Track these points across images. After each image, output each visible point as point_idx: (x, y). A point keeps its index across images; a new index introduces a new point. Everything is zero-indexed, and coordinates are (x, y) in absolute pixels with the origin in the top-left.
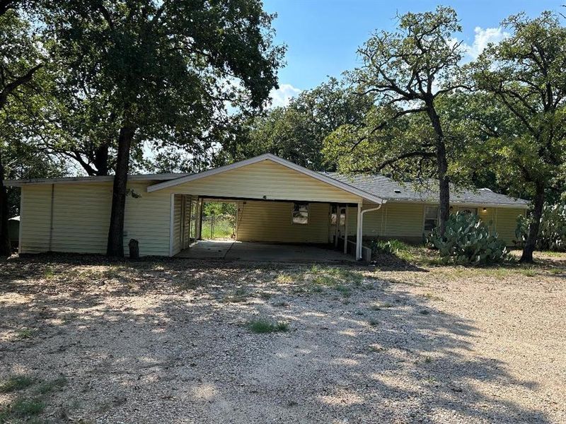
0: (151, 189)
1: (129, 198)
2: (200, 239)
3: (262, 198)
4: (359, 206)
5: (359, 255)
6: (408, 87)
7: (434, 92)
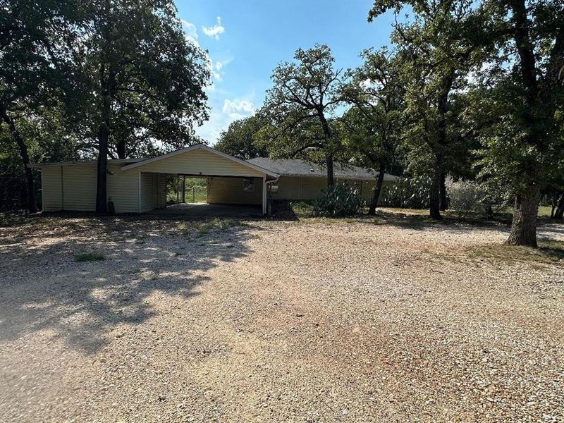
0: (124, 169)
1: (108, 176)
2: (184, 202)
3: (199, 174)
4: (265, 179)
5: (264, 211)
6: (306, 100)
7: (324, 104)
